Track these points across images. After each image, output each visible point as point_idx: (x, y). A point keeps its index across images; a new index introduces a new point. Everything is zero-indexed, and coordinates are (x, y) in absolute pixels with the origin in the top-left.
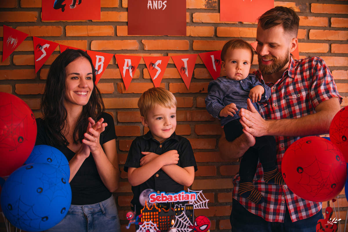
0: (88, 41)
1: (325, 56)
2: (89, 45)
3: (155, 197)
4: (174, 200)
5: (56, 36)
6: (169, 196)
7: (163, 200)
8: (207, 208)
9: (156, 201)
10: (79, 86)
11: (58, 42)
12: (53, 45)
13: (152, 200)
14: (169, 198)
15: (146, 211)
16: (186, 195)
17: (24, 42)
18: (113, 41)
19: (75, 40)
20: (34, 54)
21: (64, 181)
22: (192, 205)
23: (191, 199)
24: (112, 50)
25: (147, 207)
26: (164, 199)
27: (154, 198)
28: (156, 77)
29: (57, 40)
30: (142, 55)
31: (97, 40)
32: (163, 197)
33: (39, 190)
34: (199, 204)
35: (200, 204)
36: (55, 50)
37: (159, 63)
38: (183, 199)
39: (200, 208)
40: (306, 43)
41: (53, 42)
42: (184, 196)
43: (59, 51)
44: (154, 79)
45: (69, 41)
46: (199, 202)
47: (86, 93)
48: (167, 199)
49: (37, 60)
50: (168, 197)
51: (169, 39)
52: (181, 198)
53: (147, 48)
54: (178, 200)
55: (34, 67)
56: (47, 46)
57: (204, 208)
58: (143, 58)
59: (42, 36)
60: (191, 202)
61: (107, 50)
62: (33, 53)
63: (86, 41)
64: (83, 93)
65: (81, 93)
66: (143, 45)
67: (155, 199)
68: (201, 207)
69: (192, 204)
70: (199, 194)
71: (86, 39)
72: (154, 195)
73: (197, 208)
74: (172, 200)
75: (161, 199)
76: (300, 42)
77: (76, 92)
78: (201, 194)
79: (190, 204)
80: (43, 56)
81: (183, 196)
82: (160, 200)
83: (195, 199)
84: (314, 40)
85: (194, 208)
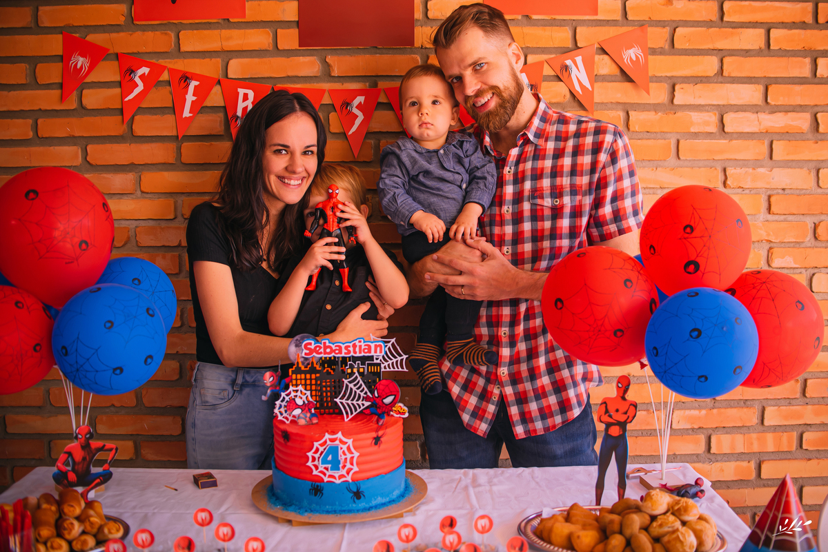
0: (223, 61)
1: (710, 83)
2: (224, 68)
3: (313, 347)
4: (345, 353)
5: (162, 51)
6: (336, 346)
7: (325, 353)
8: (405, 370)
9: (314, 354)
10: (286, 168)
11: (166, 62)
12: (157, 69)
13: (308, 352)
14: (336, 350)
15: (298, 371)
16: (365, 345)
17: (102, 64)
18: (270, 59)
19: (197, 58)
20: (121, 87)
21: (151, 312)
22: (379, 365)
23: (376, 352)
24: (268, 78)
25: (300, 365)
26: (328, 350)
27: (311, 348)
28: (354, 129)
29: (164, 59)
30: (327, 86)
31: (240, 58)
32: (326, 347)
33: (108, 325)
34: (390, 362)
35: (393, 363)
36: (161, 79)
37: (361, 102)
38: (360, 353)
39: (392, 369)
40: (667, 56)
41: (156, 62)
42: (363, 347)
43: (167, 81)
44: (350, 133)
45: (185, 61)
46: (391, 359)
47: (300, 182)
48: (333, 351)
49: (127, 99)
50: (334, 348)
51: (379, 54)
52: (357, 349)
53: (335, 73)
54: (352, 354)
55: (121, 111)
56: (145, 70)
57: (400, 369)
58: (331, 92)
59: (135, 51)
60: (377, 359)
61: (259, 78)
62: (120, 84)
63: (219, 60)
64: (292, 182)
65: (289, 182)
66: (329, 65)
67: (311, 351)
68: (394, 368)
69: (378, 361)
70: (390, 345)
71: (219, 57)
72: (310, 344)
73: (388, 369)
74: (341, 353)
75: (322, 350)
76: (653, 55)
77: (281, 178)
78: (393, 344)
79: (375, 361)
80: (137, 91)
81: (360, 346)
82: (321, 353)
83: (383, 353)
84: (686, 50)
85: (383, 370)
